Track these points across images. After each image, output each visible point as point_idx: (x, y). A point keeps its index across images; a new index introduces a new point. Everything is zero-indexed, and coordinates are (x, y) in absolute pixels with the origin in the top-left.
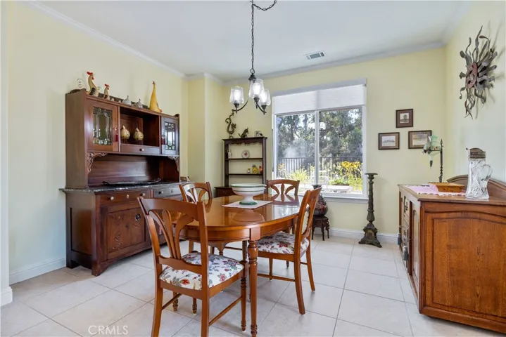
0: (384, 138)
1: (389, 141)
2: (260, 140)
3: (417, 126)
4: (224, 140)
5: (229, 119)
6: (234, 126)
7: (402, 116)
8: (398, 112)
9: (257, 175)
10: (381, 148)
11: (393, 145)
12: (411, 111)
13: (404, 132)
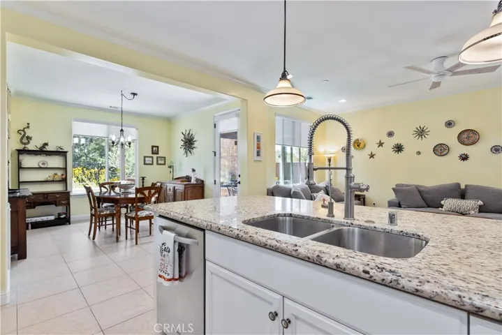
0: (147, 159)
1: (148, 160)
2: (63, 154)
3: (161, 154)
4: (17, 150)
5: (23, 131)
6: (29, 138)
7: (154, 149)
8: (153, 147)
9: (59, 181)
10: (145, 164)
11: (151, 162)
12: (158, 147)
13: (155, 156)
